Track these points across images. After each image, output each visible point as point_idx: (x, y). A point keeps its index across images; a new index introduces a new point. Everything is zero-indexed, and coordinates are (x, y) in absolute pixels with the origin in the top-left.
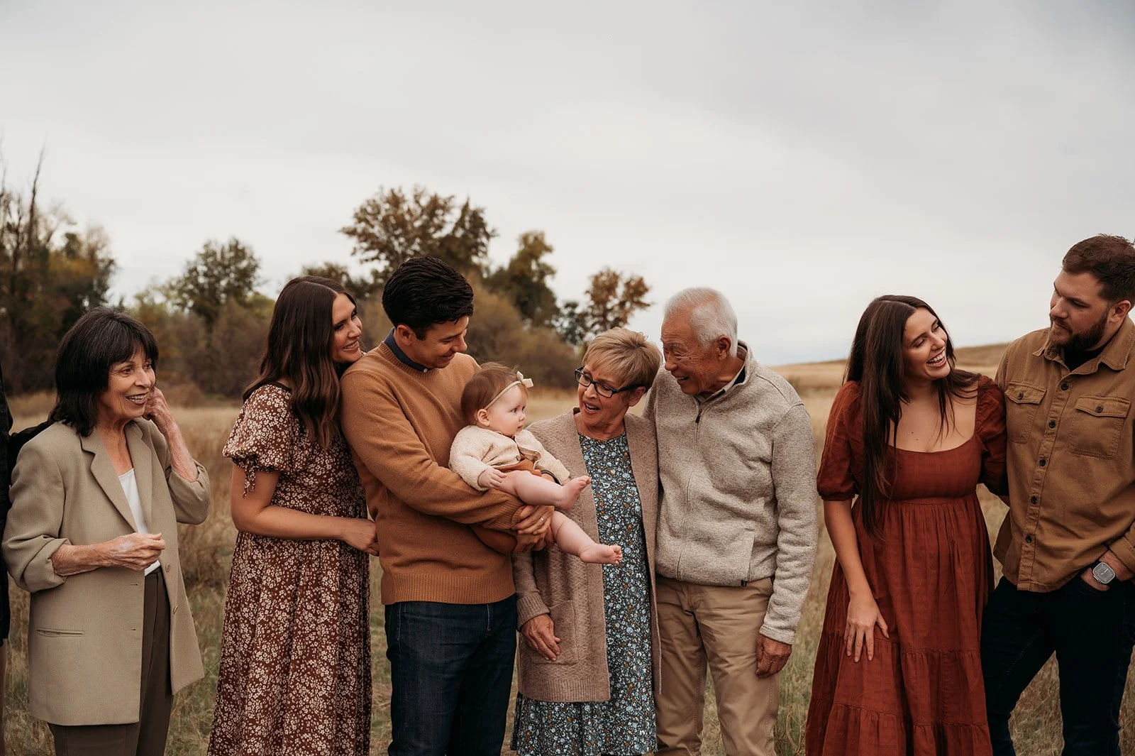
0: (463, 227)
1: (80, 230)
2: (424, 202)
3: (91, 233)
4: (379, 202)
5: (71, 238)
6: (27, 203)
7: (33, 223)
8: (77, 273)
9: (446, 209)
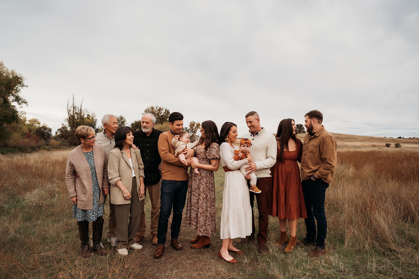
0: (166, 113)
1: (90, 114)
2: (158, 109)
3: (92, 114)
4: (149, 108)
5: (88, 115)
6: (80, 108)
7: (81, 112)
8: (90, 122)
9: (162, 110)
